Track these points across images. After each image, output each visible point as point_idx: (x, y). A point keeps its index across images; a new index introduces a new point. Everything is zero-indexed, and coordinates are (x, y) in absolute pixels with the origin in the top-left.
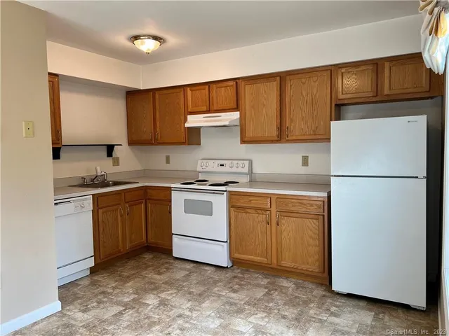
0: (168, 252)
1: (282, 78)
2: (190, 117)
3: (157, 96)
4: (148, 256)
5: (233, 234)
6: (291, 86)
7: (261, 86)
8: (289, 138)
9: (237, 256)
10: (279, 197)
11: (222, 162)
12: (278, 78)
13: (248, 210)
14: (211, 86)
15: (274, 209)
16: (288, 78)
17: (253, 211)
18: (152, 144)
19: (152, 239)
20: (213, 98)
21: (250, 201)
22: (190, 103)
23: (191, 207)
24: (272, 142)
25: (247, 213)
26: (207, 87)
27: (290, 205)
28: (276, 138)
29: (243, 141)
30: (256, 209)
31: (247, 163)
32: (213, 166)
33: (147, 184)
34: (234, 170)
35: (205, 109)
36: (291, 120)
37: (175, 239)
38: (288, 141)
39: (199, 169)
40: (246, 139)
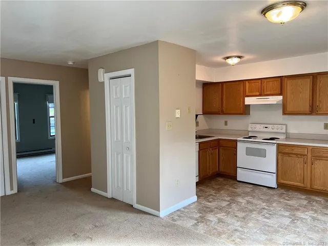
0: (234, 177)
1: (314, 77)
2: (246, 99)
3: (224, 86)
4: (221, 179)
5: (280, 169)
6: (320, 81)
7: (299, 81)
8: (319, 112)
9: (282, 181)
10: (314, 148)
11: (266, 126)
12: (311, 77)
13: (291, 155)
14: (263, 80)
15: (309, 156)
16: (319, 76)
17: (295, 156)
18: (219, 114)
19: (222, 169)
20: (264, 87)
21: (293, 150)
22: (247, 90)
23: (250, 152)
24: (306, 114)
25: (290, 156)
26: (260, 81)
27: (322, 153)
28: (309, 113)
29: (284, 113)
30: (297, 154)
31: (284, 127)
32: (259, 128)
33: (220, 138)
34: (275, 130)
35: (258, 94)
36: (320, 102)
37: (239, 170)
38: (317, 114)
39: (250, 129)
40: (287, 112)
